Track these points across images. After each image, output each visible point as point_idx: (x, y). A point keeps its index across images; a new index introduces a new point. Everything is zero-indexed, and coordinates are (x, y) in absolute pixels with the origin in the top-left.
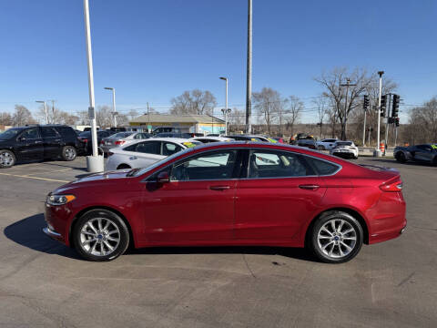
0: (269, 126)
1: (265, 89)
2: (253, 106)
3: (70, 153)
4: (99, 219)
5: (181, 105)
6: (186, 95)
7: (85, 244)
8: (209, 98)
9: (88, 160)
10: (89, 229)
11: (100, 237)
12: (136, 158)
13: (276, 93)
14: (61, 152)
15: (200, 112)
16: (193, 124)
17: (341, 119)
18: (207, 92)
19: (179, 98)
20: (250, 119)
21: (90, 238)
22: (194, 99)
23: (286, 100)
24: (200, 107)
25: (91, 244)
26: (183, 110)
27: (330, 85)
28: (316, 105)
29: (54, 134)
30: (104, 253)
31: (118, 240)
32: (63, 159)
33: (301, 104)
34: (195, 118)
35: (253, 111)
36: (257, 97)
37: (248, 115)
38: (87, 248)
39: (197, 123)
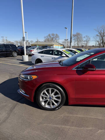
0: (78, 46)
1: (77, 33)
2: (73, 39)
3: (15, 54)
4: (50, 89)
5: (47, 39)
6: (49, 35)
7: (42, 101)
8: (57, 36)
9: (23, 57)
10: (44, 93)
11: (50, 98)
12: (43, 56)
13: (81, 34)
14: (12, 54)
15: (54, 41)
16: (52, 45)
17: (103, 44)
18: (56, 34)
19: (47, 36)
20: (71, 44)
21: (44, 98)
22: (52, 37)
23: (84, 37)
24: (54, 39)
25: (45, 102)
26: (48, 40)
27: (100, 32)
28: (94, 39)
29: (9, 47)
30: (52, 107)
31: (60, 100)
32: (13, 56)
33: (90, 38)
34: (53, 43)
35: (73, 41)
36: (74, 36)
37: (71, 42)
38: (43, 104)
39: (54, 45)
